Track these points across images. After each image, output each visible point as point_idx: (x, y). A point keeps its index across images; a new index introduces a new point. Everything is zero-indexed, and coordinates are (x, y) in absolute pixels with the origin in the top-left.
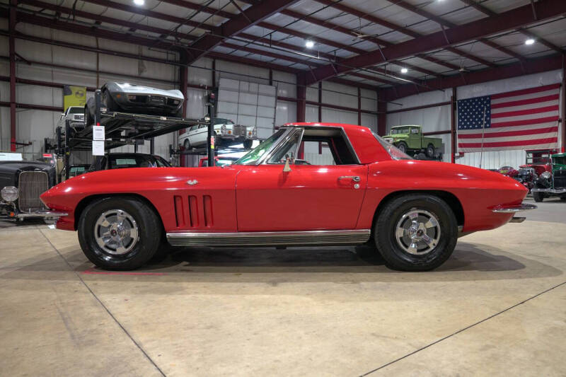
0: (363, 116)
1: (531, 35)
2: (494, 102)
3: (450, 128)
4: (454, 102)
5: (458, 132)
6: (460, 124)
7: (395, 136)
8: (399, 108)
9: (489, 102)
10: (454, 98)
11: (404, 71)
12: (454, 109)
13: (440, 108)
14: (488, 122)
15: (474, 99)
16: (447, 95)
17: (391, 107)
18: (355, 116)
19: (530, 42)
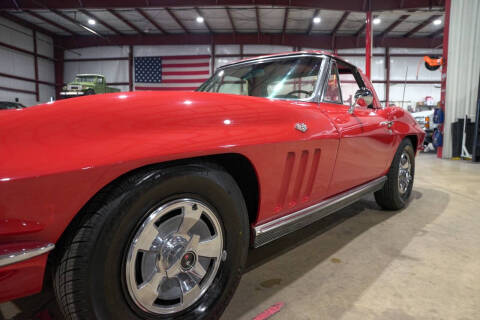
0: (40, 61)
1: (201, 14)
2: (164, 62)
3: (127, 80)
4: (131, 58)
5: (135, 85)
6: (136, 77)
7: (84, 83)
8: (76, 57)
9: (160, 62)
10: (131, 54)
11: (92, 22)
12: (131, 64)
13: (118, 62)
14: (160, 78)
15: (148, 58)
16: (125, 51)
17: (69, 55)
18: (31, 59)
19: (200, 20)
